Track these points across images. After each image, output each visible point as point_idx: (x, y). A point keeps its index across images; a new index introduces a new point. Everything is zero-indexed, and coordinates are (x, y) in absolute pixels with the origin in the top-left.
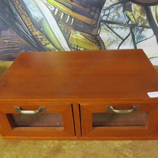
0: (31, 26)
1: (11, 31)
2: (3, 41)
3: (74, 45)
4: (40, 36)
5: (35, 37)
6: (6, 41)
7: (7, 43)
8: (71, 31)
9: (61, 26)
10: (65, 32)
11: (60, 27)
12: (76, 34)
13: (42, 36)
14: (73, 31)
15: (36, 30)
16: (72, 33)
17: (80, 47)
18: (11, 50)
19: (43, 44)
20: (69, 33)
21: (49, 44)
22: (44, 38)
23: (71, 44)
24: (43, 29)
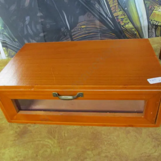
0: (115, 7)
1: (88, 16)
2: (80, 27)
3: (154, 20)
4: (122, 16)
5: (116, 18)
6: (83, 27)
7: (84, 29)
8: (155, 7)
9: (147, 3)
10: (149, 9)
11: (145, 5)
12: (159, 9)
13: (124, 15)
14: (157, 7)
15: (119, 10)
16: (155, 9)
17: (159, 22)
18: (87, 36)
19: (122, 24)
20: (153, 9)
21: (129, 24)
22: (126, 17)
23: (151, 20)
24: (127, 8)
